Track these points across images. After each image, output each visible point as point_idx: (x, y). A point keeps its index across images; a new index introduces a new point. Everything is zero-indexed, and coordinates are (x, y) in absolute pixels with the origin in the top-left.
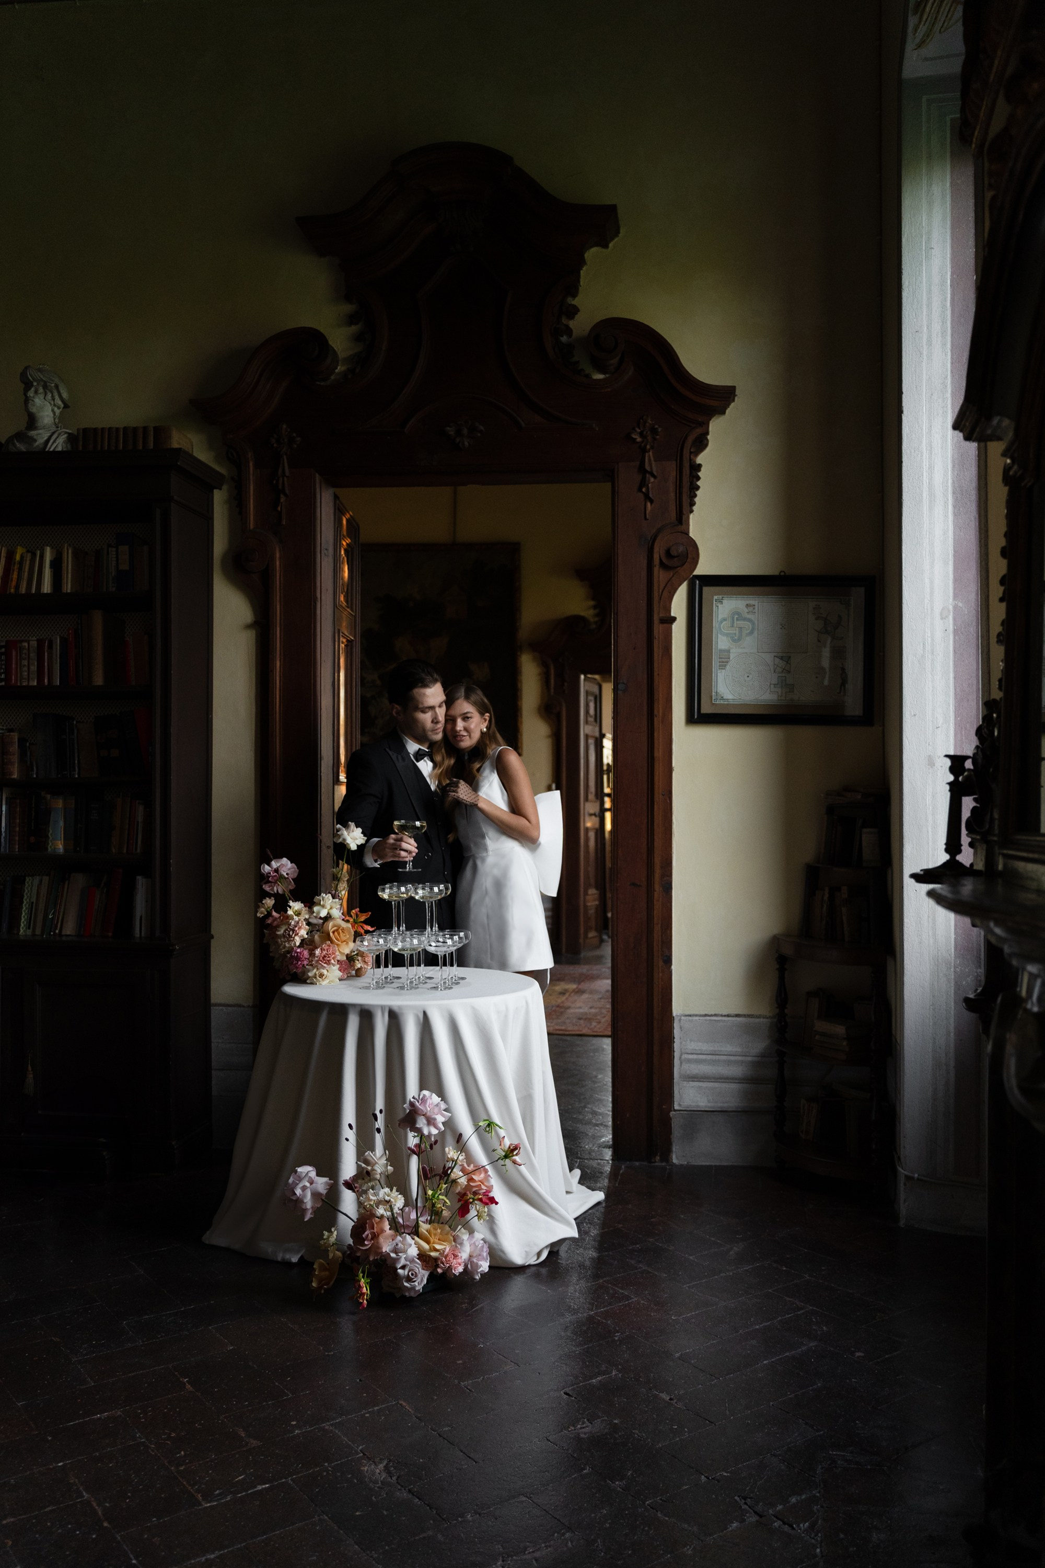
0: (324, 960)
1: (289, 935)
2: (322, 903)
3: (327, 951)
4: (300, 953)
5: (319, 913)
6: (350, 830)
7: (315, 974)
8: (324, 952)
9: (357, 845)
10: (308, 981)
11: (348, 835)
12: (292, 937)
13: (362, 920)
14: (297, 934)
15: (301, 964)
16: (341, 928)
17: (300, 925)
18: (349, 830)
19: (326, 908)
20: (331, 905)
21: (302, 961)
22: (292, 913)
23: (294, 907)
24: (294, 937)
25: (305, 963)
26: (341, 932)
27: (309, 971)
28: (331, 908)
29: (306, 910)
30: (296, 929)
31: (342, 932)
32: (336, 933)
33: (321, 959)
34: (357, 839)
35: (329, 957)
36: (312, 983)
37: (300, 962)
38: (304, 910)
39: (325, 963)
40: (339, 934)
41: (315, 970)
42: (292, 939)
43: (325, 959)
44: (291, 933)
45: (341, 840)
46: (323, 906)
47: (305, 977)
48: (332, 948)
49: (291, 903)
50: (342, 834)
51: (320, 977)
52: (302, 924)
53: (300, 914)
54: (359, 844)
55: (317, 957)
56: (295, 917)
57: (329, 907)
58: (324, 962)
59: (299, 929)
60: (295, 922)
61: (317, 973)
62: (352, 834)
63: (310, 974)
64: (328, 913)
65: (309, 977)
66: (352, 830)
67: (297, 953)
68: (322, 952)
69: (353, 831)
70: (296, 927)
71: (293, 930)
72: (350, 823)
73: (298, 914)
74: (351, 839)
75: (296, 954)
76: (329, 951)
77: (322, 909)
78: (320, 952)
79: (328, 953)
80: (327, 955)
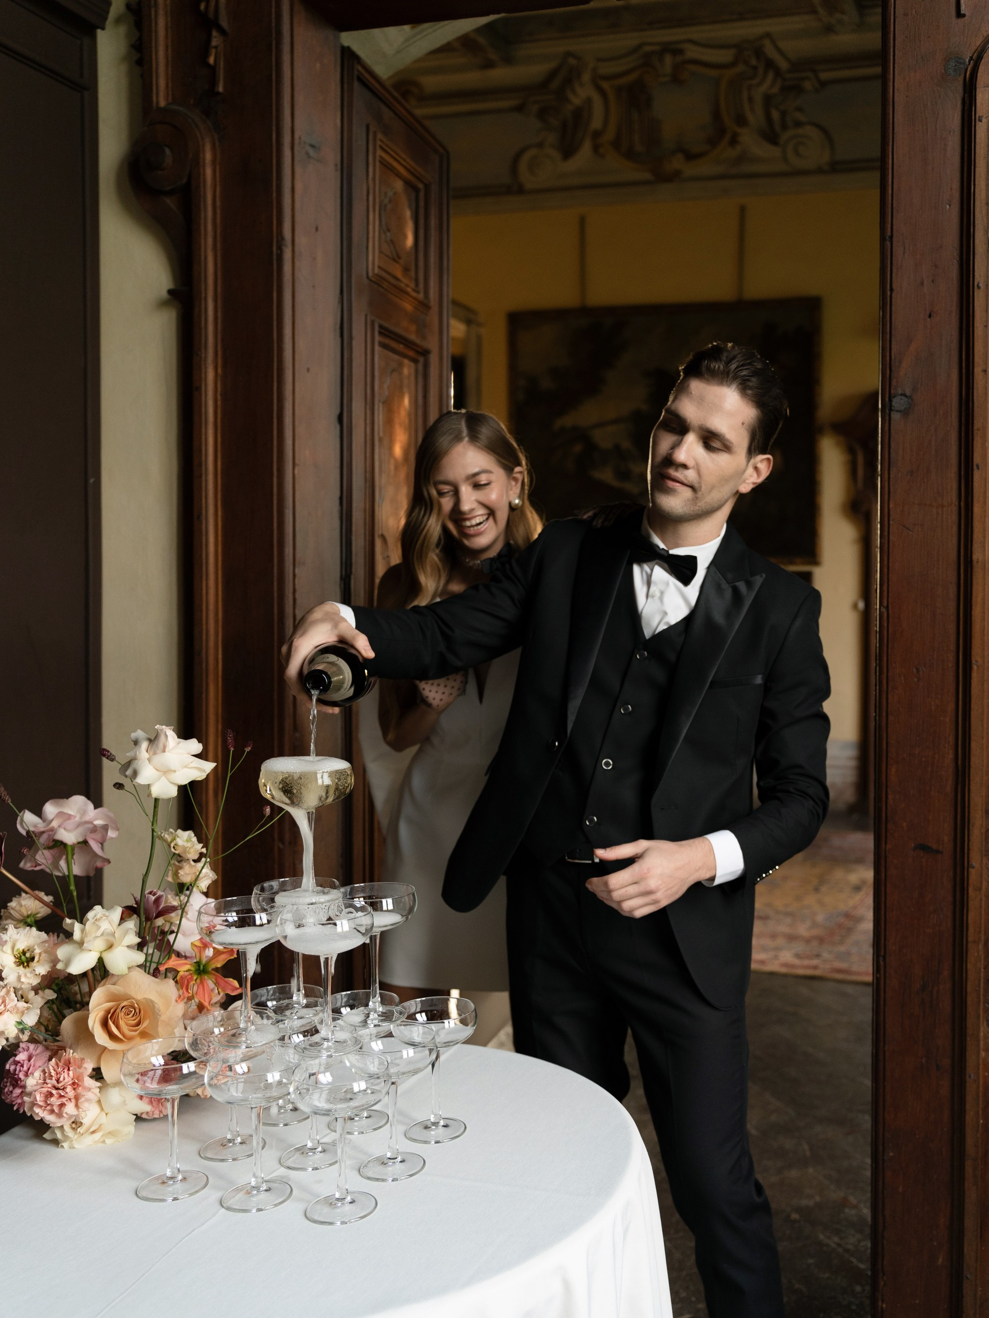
0: (47, 1104)
3: (58, 1081)
6: (157, 746)
8: (50, 1083)
9: (179, 786)
10: (47, 1136)
11: (149, 760)
13: (219, 966)
18: (154, 747)
23: (16, 942)
28: (110, 947)
34: (178, 770)
35: (60, 1097)
36: (54, 1142)
43: (50, 1101)
46: (82, 945)
48: (75, 1070)
54: (185, 782)
57: (102, 947)
58: (49, 1108)
62: (159, 759)
64: (101, 960)
66: (161, 745)
68: (45, 1083)
72: (159, 728)
73: (29, 960)
76: (64, 1079)
77: (79, 951)
78: (41, 1081)
79: (60, 1085)
80: (57, 1089)
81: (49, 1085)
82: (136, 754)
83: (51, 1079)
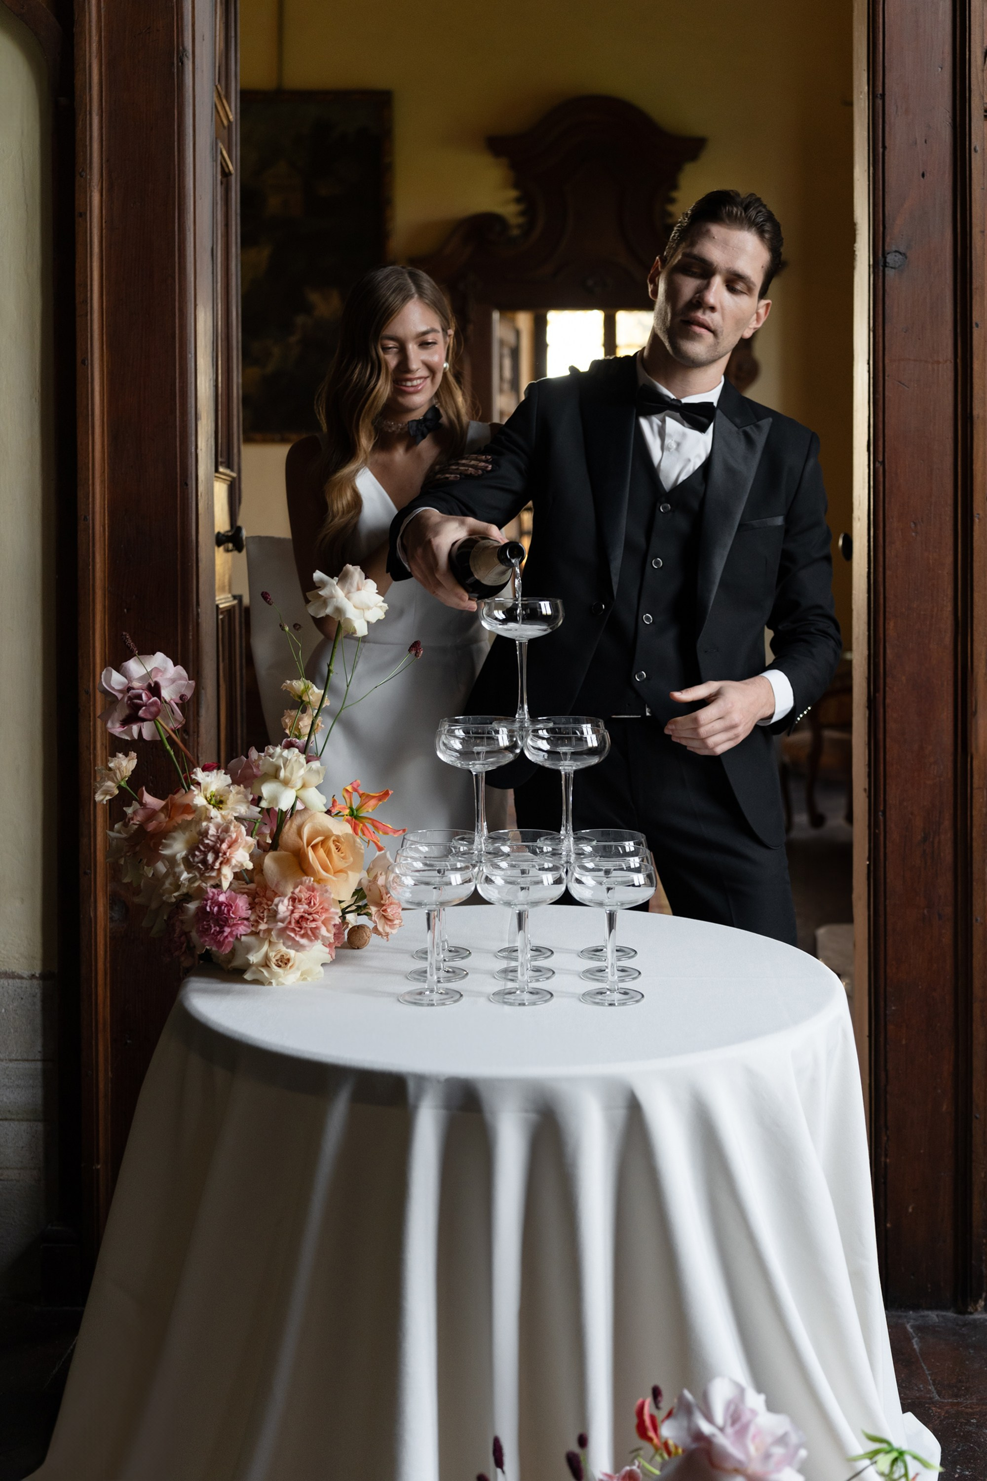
0: (301, 928)
1: (204, 862)
2: (282, 774)
3: (310, 905)
4: (229, 906)
5: (275, 799)
6: (351, 584)
7: (267, 958)
8: (302, 908)
9: (368, 622)
10: (248, 976)
11: (347, 598)
12: (212, 869)
14: (227, 861)
15: (231, 933)
16: (333, 838)
17: (234, 836)
18: (347, 585)
19: (292, 788)
20: (303, 779)
21: (234, 925)
22: (205, 802)
23: (208, 784)
24: (219, 870)
25: (242, 929)
26: (333, 848)
27: (249, 949)
28: (304, 786)
29: (238, 793)
30: (224, 846)
31: (338, 848)
32: (321, 851)
33: (293, 925)
34: (369, 608)
35: (314, 920)
36: (256, 982)
37: (227, 930)
38: (234, 792)
39: (302, 936)
40: (328, 853)
41: (265, 947)
42: (214, 874)
43: (304, 925)
44: (210, 857)
45: (329, 611)
46: (286, 783)
47: (237, 963)
48: (322, 895)
49: (200, 775)
50: (332, 597)
51: (279, 966)
52: (239, 834)
53: (221, 802)
55: (282, 921)
56: (214, 812)
57: (299, 785)
58: (302, 932)
59: (229, 847)
60: (218, 827)
61: (272, 954)
62: (357, 596)
63: (254, 958)
64: (295, 800)
65: (247, 966)
66: (354, 585)
67: (220, 905)
69: (359, 589)
70: (223, 841)
71: (217, 852)
72: (349, 567)
73: (219, 802)
74: (355, 607)
75: (216, 909)
76: (314, 904)
77: (284, 788)
78: (291, 908)
79: (311, 910)
80: (310, 914)
81: (302, 910)
82: (331, 593)
83: (302, 904)
